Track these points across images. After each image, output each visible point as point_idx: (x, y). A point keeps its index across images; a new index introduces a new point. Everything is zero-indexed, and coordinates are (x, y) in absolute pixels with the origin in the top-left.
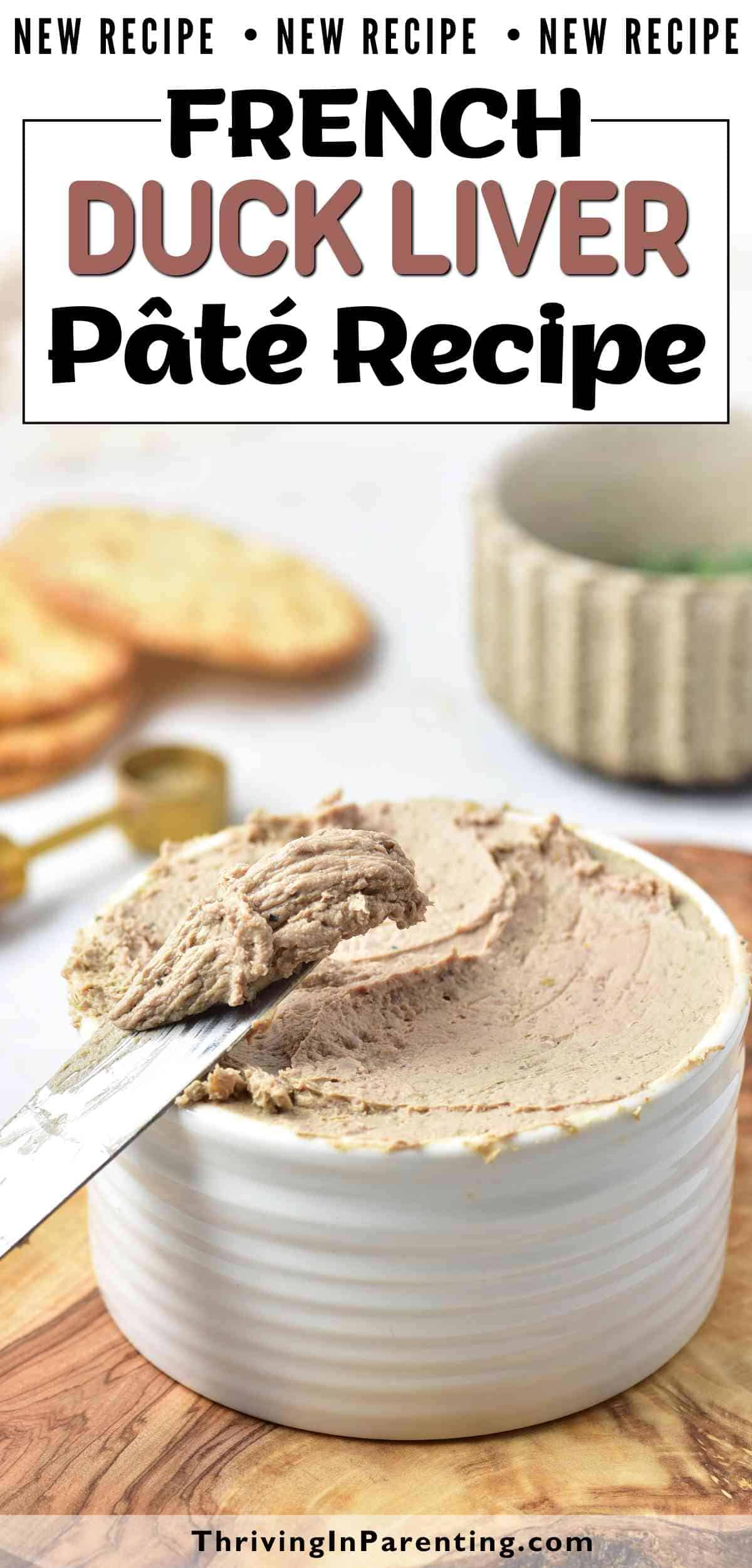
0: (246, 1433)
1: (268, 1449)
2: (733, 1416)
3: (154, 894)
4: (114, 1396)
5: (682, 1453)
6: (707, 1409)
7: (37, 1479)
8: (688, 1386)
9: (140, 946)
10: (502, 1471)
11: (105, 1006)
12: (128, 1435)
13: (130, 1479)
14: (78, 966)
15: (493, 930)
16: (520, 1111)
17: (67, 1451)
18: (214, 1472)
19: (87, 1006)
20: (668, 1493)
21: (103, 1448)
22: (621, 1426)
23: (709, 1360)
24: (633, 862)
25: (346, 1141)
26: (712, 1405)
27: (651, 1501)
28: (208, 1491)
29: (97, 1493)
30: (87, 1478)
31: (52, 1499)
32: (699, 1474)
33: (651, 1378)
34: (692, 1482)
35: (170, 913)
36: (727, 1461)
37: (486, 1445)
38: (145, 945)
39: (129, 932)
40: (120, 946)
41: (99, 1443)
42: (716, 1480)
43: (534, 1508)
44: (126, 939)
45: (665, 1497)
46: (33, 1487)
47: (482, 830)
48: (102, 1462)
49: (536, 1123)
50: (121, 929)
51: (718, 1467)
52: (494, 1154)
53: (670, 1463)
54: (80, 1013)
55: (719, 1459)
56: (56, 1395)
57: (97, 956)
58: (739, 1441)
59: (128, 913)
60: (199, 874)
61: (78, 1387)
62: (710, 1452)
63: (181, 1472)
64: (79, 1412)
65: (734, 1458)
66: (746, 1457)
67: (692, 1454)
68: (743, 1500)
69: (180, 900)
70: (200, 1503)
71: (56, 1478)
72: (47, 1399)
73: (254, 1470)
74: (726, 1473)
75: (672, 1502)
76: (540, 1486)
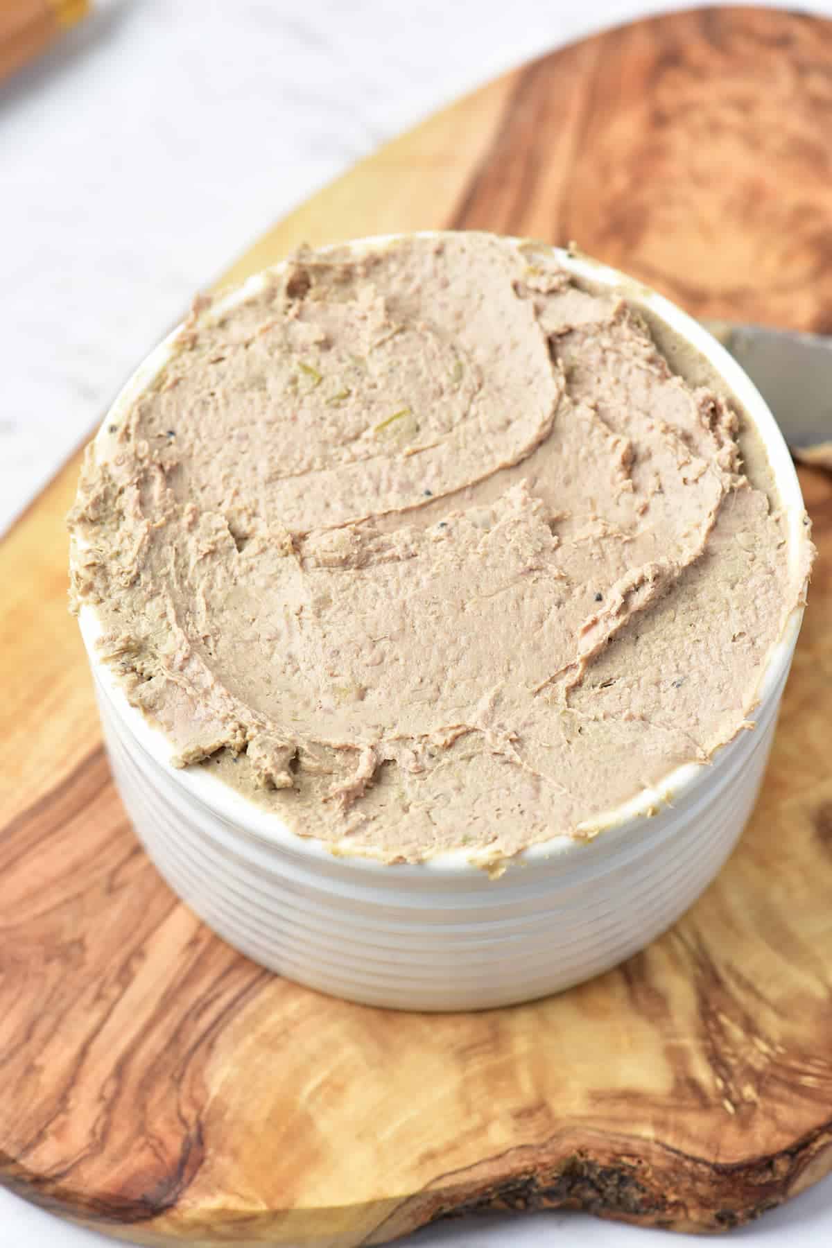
0: (246, 980)
1: (266, 1009)
2: (749, 987)
3: (176, 382)
4: (116, 913)
5: (690, 1042)
6: (722, 972)
7: (28, 1037)
8: (711, 938)
9: (153, 477)
10: (503, 1059)
11: (107, 587)
12: (125, 976)
13: (124, 1043)
14: (83, 519)
17: (62, 996)
18: (208, 1041)
19: (90, 588)
20: (669, 1101)
21: (99, 997)
22: (632, 997)
23: (735, 899)
26: (729, 967)
27: (650, 1113)
28: (200, 1069)
29: (88, 1063)
30: (80, 1035)
31: (42, 1068)
32: (703, 1073)
33: (674, 929)
34: (694, 1085)
35: (191, 413)
36: (734, 1055)
37: (491, 1017)
38: (158, 477)
39: (141, 461)
40: (131, 484)
41: (93, 988)
42: (720, 1083)
43: (530, 1116)
44: (139, 472)
45: (666, 1108)
46: (23, 1051)
47: (542, 300)
48: (94, 1018)
49: (548, 831)
50: (133, 459)
51: (725, 1065)
52: (501, 871)
53: (675, 1056)
54: (80, 598)
55: (727, 1054)
56: (56, 908)
57: (105, 501)
58: (751, 1028)
59: (145, 416)
60: (227, 353)
61: (80, 896)
62: (719, 1040)
63: (175, 1038)
64: (77, 936)
65: (742, 1051)
66: (755, 1052)
67: (700, 1043)
68: (744, 1117)
69: (205, 392)
70: (191, 1089)
71: (47, 1040)
72: (45, 914)
73: (250, 1040)
74: (731, 1075)
75: (672, 1117)
76: (539, 1084)
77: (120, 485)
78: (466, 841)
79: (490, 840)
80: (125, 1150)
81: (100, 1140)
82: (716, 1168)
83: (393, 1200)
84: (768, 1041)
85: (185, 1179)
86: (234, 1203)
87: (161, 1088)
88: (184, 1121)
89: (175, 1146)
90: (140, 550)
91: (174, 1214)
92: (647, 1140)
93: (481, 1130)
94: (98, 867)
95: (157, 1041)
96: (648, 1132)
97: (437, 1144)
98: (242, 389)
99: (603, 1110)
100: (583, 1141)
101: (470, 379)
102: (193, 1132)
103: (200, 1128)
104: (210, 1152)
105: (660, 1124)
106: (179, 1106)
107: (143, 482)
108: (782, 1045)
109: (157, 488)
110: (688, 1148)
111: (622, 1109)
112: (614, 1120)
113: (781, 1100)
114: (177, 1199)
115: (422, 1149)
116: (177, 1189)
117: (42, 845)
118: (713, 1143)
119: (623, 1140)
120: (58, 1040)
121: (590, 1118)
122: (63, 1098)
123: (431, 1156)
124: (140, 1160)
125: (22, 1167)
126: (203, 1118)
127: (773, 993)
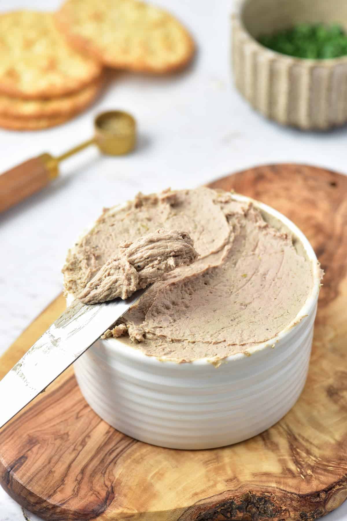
0: (127, 443)
1: (134, 451)
2: (307, 441)
3: (98, 232)
4: (80, 424)
5: (287, 457)
6: (297, 437)
7: (49, 463)
8: (292, 426)
9: (91, 258)
10: (220, 464)
11: (77, 288)
12: (83, 443)
13: (84, 463)
14: (67, 269)
15: (224, 253)
16: (229, 345)
17: (61, 450)
18: (114, 461)
19: (70, 288)
20: (281, 475)
21: (74, 449)
22: (265, 444)
23: (300, 414)
24: (279, 221)
25: (164, 358)
26: (299, 435)
27: (274, 479)
28: (112, 470)
29: (71, 469)
30: (68, 462)
31: (54, 472)
32: (293, 467)
33: (278, 423)
34: (290, 471)
35: (104, 241)
36: (303, 461)
37: (215, 452)
38: (93, 258)
39: (87, 252)
40: (84, 259)
41: (73, 447)
42: (299, 470)
43: (231, 481)
44: (86, 256)
45: (280, 477)
46: (48, 467)
47: (223, 205)
48: (73, 456)
49: (235, 352)
50: (84, 251)
51: (300, 464)
52: (219, 365)
53: (282, 462)
54: (67, 292)
55: (300, 461)
56: (58, 424)
57: (75, 264)
58: (308, 452)
59: (88, 242)
60: (115, 223)
61: (66, 420)
62: (297, 457)
63: (102, 461)
64: (66, 432)
65: (306, 460)
66: (310, 460)
67: (291, 458)
68: (308, 480)
69: (108, 235)
70: (109, 476)
71: (56, 463)
72: (54, 425)
73: (129, 461)
74: (303, 467)
75: (282, 480)
76: (234, 471)
77: (80, 260)
78: (206, 355)
79: (215, 355)
80: (86, 496)
81: (76, 493)
82: (299, 495)
83: (184, 508)
84: (315, 456)
85: (108, 504)
86: (125, 511)
87: (98, 476)
88: (106, 486)
89: (104, 494)
90: (88, 277)
91: (104, 515)
92: (274, 487)
93: (214, 485)
94: (73, 411)
95: (95, 462)
96: (274, 485)
97: (198, 491)
98: (121, 233)
99: (256, 479)
100: (251, 488)
101: (199, 228)
102: (110, 489)
103: (112, 488)
104: (116, 495)
105: (278, 483)
106: (104, 481)
107: (88, 259)
108: (320, 458)
109: (93, 261)
110: (288, 489)
111: (264, 478)
112: (261, 481)
113: (321, 474)
114: (105, 510)
115: (194, 492)
116: (105, 507)
117: (53, 406)
118: (297, 488)
119: (265, 488)
120: (60, 463)
121: (253, 481)
122: (63, 481)
123: (196, 494)
124: (92, 498)
125: (48, 502)
126: (113, 485)
127: (316, 442)
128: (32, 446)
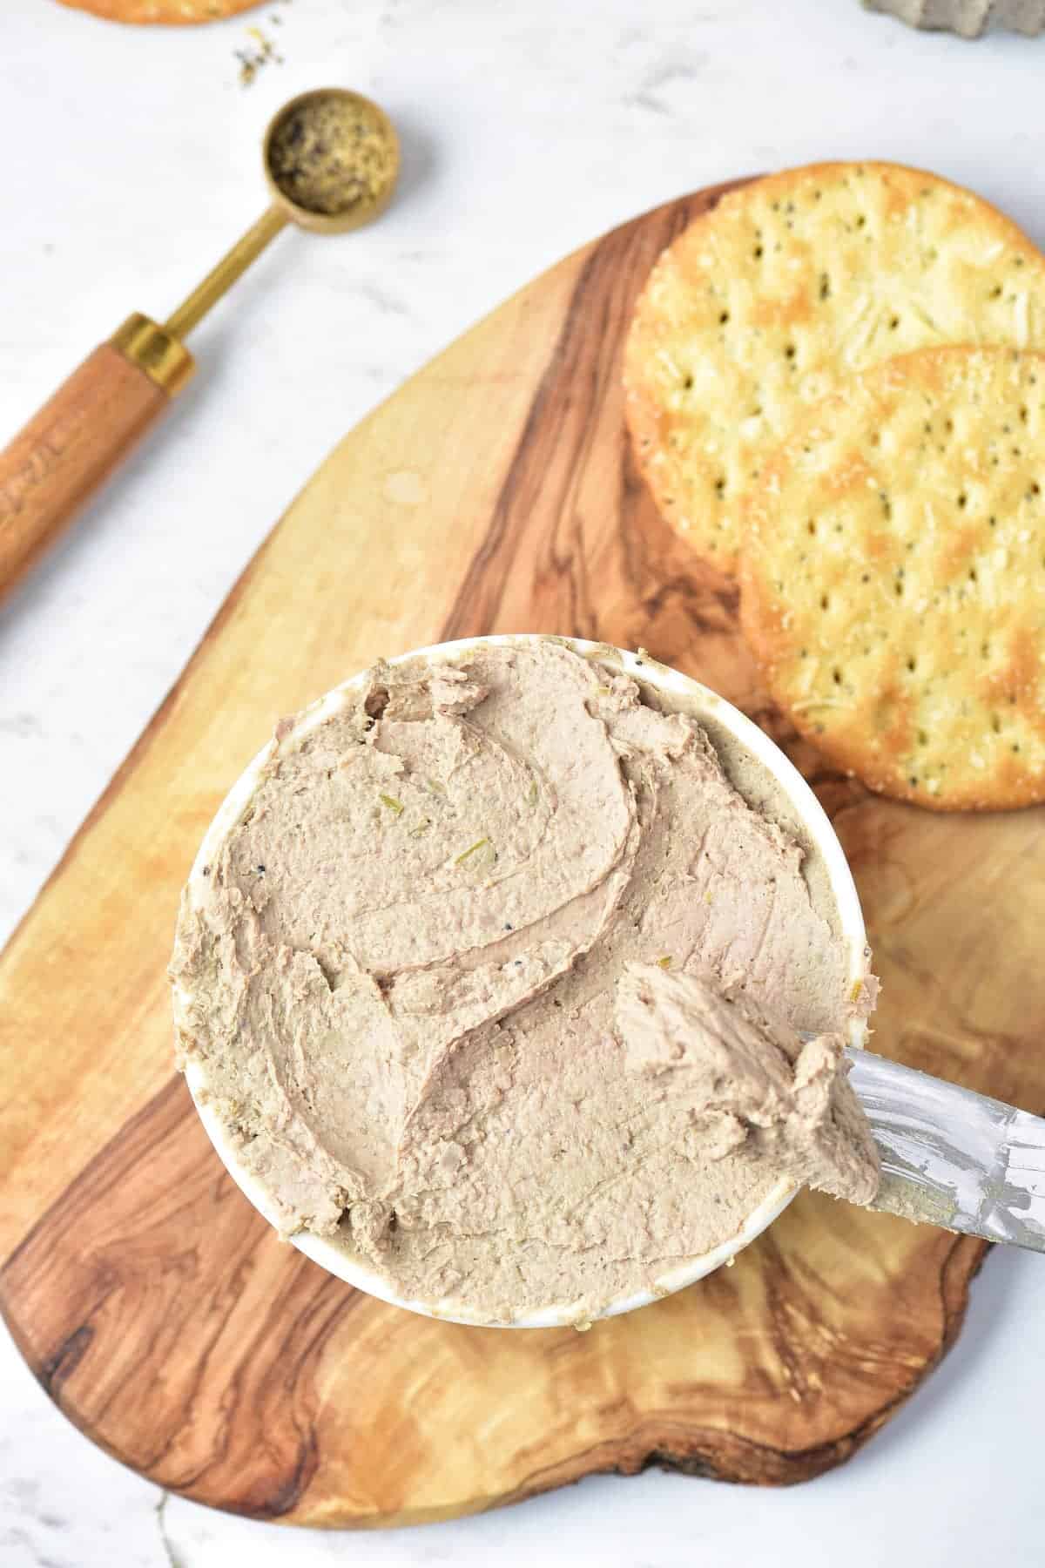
2: (813, 1276)
3: (264, 815)
4: (225, 1221)
5: (759, 1333)
6: (789, 1262)
7: (151, 1348)
9: (247, 923)
10: (589, 1356)
11: (210, 1044)
12: (237, 1285)
13: (239, 1354)
15: (612, 895)
16: (615, 1261)
17: (180, 1308)
18: (316, 1349)
19: (194, 1044)
20: (741, 1392)
21: (214, 1307)
25: (444, 1306)
26: (796, 1258)
27: (722, 1404)
28: (311, 1377)
29: (209, 1371)
30: (198, 1349)
31: (165, 1380)
32: (771, 1362)
34: (763, 1375)
36: (800, 1345)
40: (227, 932)
41: (209, 1298)
42: (787, 1373)
43: (613, 1412)
44: (233, 920)
45: (739, 1399)
46: (147, 1363)
48: (210, 1330)
49: (628, 1287)
50: (227, 907)
51: (792, 1355)
53: (746, 1346)
55: (793, 1344)
56: (169, 1218)
57: (203, 953)
58: (815, 1316)
59: (236, 855)
60: (311, 784)
61: (190, 1205)
62: (786, 1329)
63: (286, 1348)
64: (191, 1245)
65: (808, 1339)
66: (819, 1340)
67: (769, 1335)
68: (809, 1407)
69: (291, 825)
70: (304, 1396)
71: (169, 1352)
72: (160, 1224)
73: (354, 1347)
74: (797, 1364)
75: (744, 1407)
76: (622, 1378)
77: (216, 934)
78: (553, 1300)
79: (576, 1297)
80: (246, 1458)
81: (223, 1449)
82: (784, 1454)
84: (832, 1330)
85: (302, 1484)
86: (347, 1506)
87: (276, 1396)
88: (298, 1428)
89: (291, 1453)
90: (239, 1005)
92: (720, 1431)
93: (570, 1427)
94: (205, 1175)
95: (269, 1349)
96: (721, 1423)
97: (530, 1441)
98: (327, 821)
99: (680, 1403)
100: (661, 1434)
101: (545, 800)
102: (307, 1437)
103: (313, 1433)
104: (324, 1457)
105: (733, 1415)
106: (292, 1413)
107: (237, 930)
108: (844, 1332)
109: (250, 933)
110: (758, 1437)
111: (697, 1401)
112: (690, 1412)
113: (843, 1386)
114: (296, 1504)
115: (517, 1448)
116: (296, 1494)
117: (153, 1153)
118: (781, 1432)
119: (698, 1432)
120: (179, 1354)
121: (668, 1412)
122: (187, 1408)
123: (524, 1454)
124: (260, 1467)
126: (315, 1424)
127: (836, 1279)
128: (106, 1292)
